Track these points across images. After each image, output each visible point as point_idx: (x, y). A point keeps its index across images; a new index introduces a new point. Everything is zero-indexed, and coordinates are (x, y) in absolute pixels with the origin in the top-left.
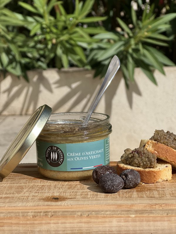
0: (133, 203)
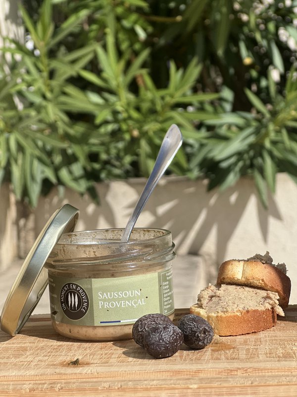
0: (200, 367)
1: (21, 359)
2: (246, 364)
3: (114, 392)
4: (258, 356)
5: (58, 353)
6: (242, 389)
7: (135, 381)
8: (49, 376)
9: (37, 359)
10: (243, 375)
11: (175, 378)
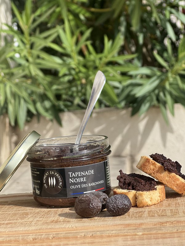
0: (142, 222)
1: (25, 220)
2: (172, 218)
3: (88, 239)
4: (179, 214)
5: (49, 216)
6: (171, 234)
7: (101, 231)
8: (45, 230)
9: (36, 219)
10: (170, 225)
11: (127, 229)
